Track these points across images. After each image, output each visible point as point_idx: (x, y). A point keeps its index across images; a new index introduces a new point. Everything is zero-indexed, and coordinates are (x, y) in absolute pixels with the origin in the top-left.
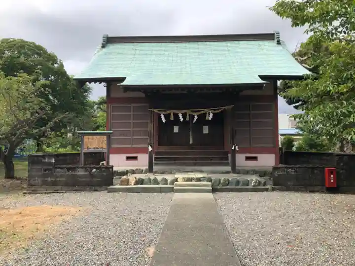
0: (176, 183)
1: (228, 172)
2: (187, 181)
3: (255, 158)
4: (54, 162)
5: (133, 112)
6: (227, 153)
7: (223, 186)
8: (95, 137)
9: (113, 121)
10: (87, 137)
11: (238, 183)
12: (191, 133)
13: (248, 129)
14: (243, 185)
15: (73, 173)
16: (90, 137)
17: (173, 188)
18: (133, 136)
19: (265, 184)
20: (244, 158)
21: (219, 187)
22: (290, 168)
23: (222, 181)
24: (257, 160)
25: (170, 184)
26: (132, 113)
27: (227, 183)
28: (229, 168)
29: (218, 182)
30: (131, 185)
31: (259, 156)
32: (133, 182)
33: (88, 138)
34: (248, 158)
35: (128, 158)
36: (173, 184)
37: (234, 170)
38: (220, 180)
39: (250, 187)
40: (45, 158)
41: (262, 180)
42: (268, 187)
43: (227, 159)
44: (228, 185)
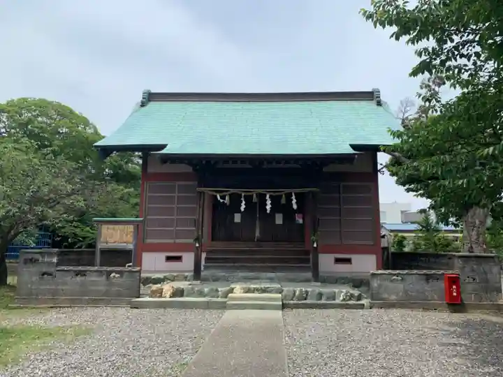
0: (230, 295)
1: (308, 281)
2: (246, 292)
3: (348, 261)
4: (56, 261)
5: (179, 193)
6: (307, 253)
7: (299, 300)
8: (117, 227)
9: (150, 206)
10: (106, 226)
11: (320, 295)
12: (257, 222)
13: (338, 218)
14: (328, 299)
15: (83, 278)
16: (111, 226)
17: (225, 302)
18: (177, 226)
19: (359, 298)
20: (333, 261)
21: (292, 302)
22: (395, 275)
23: (297, 293)
24: (351, 264)
25: (221, 297)
26: (176, 194)
27: (305, 295)
28: (309, 275)
29: (291, 295)
30: (165, 297)
31: (354, 258)
32: (169, 293)
33: (108, 228)
34: (338, 261)
35: (169, 259)
36: (226, 297)
37: (317, 277)
38: (295, 292)
39: (337, 301)
40: (43, 257)
41: (356, 292)
42: (364, 302)
43: (307, 261)
44: (305, 299)
